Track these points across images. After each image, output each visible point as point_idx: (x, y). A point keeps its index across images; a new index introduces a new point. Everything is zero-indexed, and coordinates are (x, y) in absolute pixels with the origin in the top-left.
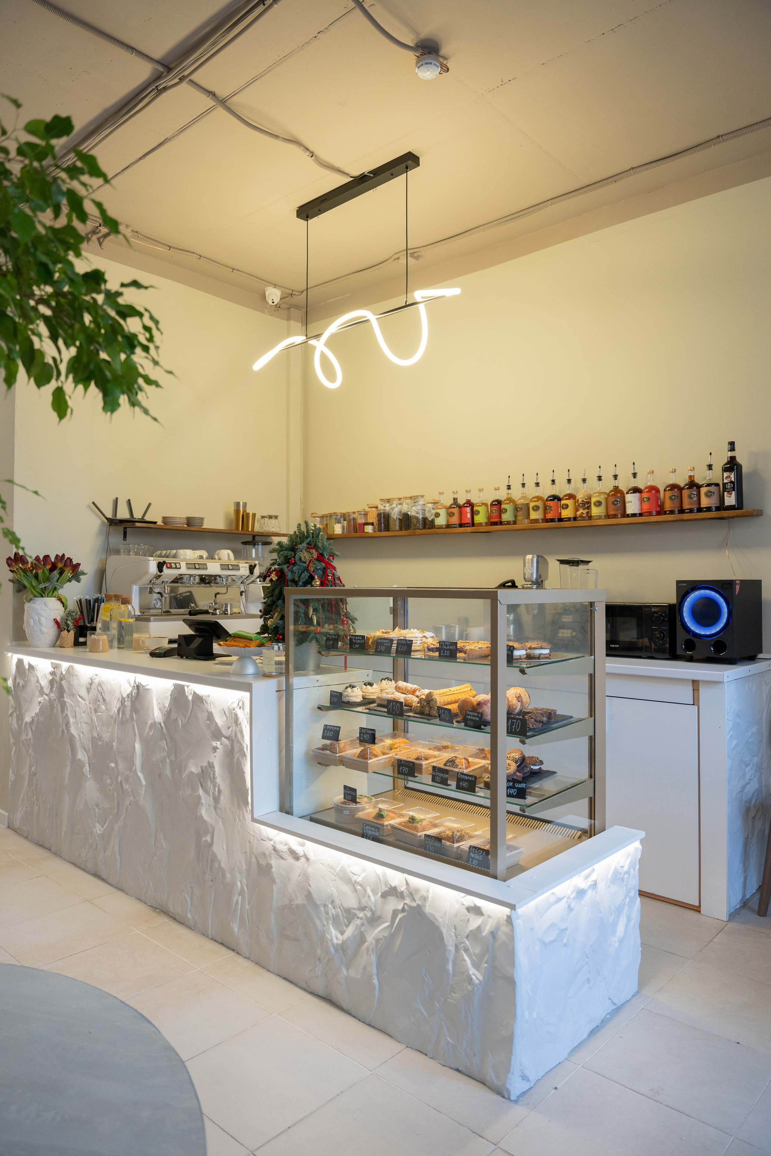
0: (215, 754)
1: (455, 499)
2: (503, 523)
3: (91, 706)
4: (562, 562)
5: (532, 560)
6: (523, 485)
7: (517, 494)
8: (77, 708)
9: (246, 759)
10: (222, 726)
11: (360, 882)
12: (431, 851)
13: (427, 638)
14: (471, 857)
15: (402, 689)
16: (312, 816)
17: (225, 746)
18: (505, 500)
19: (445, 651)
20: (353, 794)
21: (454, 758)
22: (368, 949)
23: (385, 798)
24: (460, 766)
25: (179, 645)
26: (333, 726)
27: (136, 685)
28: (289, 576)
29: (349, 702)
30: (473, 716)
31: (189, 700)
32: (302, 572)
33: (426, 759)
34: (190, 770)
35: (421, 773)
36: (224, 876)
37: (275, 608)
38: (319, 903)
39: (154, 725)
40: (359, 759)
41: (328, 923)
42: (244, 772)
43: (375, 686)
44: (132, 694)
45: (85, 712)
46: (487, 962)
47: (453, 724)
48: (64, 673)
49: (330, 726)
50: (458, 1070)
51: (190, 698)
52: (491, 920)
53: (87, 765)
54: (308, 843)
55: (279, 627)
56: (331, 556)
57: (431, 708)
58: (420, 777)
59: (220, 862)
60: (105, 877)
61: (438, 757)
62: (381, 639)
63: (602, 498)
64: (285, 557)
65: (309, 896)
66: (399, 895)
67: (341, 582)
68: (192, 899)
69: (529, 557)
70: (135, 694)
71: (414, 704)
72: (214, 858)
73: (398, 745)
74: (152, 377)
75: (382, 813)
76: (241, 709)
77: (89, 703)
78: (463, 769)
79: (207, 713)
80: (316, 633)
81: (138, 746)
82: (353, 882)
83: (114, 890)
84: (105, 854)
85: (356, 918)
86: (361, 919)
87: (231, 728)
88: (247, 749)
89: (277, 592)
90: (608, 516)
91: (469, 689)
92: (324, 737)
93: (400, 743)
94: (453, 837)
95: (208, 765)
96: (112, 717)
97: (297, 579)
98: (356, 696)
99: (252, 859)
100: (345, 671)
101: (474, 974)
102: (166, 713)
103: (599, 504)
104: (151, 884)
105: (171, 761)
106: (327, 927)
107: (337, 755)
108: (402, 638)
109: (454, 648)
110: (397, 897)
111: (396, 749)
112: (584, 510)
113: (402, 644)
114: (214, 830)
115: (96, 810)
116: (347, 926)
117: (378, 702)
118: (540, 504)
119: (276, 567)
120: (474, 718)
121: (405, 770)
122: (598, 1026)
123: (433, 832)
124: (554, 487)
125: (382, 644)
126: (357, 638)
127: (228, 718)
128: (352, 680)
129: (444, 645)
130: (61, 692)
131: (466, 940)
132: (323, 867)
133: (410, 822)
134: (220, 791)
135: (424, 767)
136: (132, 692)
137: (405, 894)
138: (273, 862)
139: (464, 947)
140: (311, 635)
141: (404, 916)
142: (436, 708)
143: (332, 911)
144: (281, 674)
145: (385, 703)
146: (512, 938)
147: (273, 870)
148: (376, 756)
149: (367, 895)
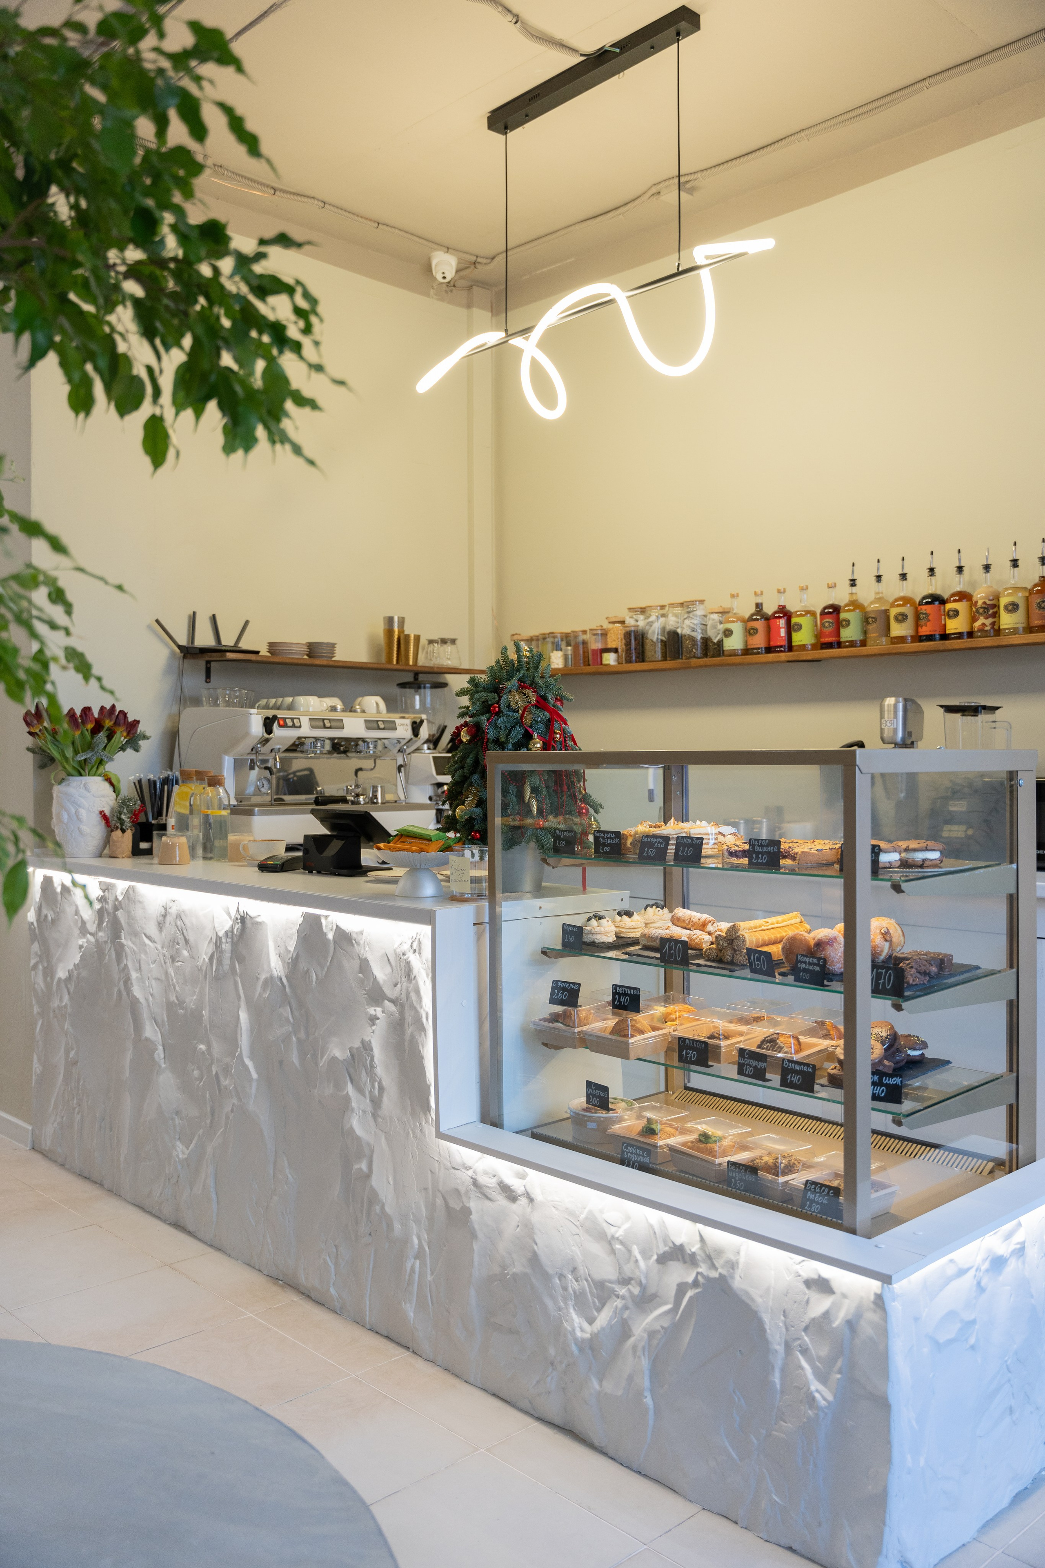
0: (374, 1028)
1: (759, 606)
2: (843, 645)
3: (165, 951)
4: (949, 709)
5: (895, 706)
6: (879, 578)
7: (867, 593)
8: (143, 956)
9: (425, 1035)
10: (385, 981)
11: (620, 1238)
12: (739, 1189)
13: (724, 836)
14: (809, 1200)
15: (684, 921)
16: (535, 1130)
17: (390, 1015)
18: (847, 605)
19: (760, 856)
20: (603, 1094)
21: (775, 1036)
22: (635, 1348)
23: (657, 1102)
24: (785, 1049)
25: (306, 852)
26: (567, 982)
27: (239, 917)
28: (491, 733)
29: (594, 942)
30: (810, 964)
31: (328, 940)
32: (512, 728)
33: (726, 1038)
34: (332, 1055)
35: (718, 1060)
36: (390, 1227)
37: (468, 788)
38: (550, 1271)
39: (270, 980)
40: (610, 1037)
41: (566, 1304)
42: (422, 1058)
43: (636, 916)
44: (232, 931)
45: (155, 961)
46: (840, 1371)
47: (775, 977)
48: (120, 898)
49: (563, 982)
50: (790, 1549)
51: (330, 936)
52: (846, 1302)
53: (160, 1048)
54: (531, 1173)
55: (474, 819)
56: (558, 700)
57: (735, 951)
58: (716, 1067)
59: (383, 1205)
60: (191, 1230)
61: (748, 1034)
62: (647, 836)
63: (1019, 598)
64: (483, 702)
65: (534, 1260)
66: (688, 1259)
67: (575, 743)
68: (336, 1264)
69: (890, 701)
70: (239, 930)
71: (704, 946)
72: (374, 1198)
73: (677, 1014)
74: (307, 393)
75: (654, 1127)
76: (417, 954)
77: (162, 948)
78: (791, 1054)
79: (358, 961)
80: (537, 829)
81: (243, 1016)
82: (609, 1237)
83: (209, 1250)
84: (191, 1190)
85: (614, 1297)
86: (623, 1298)
87: (399, 985)
88: (427, 1019)
89: (469, 761)
90: (1030, 629)
91: (798, 920)
92: (552, 1001)
93: (680, 1011)
94: (776, 1165)
95: (361, 1046)
96: (200, 970)
97: (503, 739)
98: (605, 933)
99: (437, 1200)
100: (584, 893)
101: (817, 1391)
102: (290, 961)
103: (1013, 607)
104: (269, 1240)
105: (299, 1041)
106: (565, 1311)
107: (576, 1030)
108: (684, 835)
109: (776, 850)
110: (685, 1262)
111: (673, 1020)
112: (986, 618)
113: (686, 845)
114: (372, 1152)
115: (177, 1121)
116: (599, 1310)
117: (643, 942)
118: (907, 610)
119: (468, 719)
120: (811, 968)
121: (692, 1054)
122: (1026, 1488)
123: (742, 1157)
124: (933, 581)
125: (650, 845)
126: (606, 835)
127: (395, 968)
128: (596, 908)
129: (758, 846)
130: (116, 929)
131: (803, 1334)
132: (556, 1212)
133: (700, 1141)
134: (381, 1089)
135: (723, 1050)
136: (232, 927)
137: (698, 1258)
138: (473, 1205)
139: (800, 1346)
140: (530, 832)
141: (697, 1294)
142: (745, 951)
143: (573, 1285)
144: (480, 896)
145: (657, 944)
146: (883, 1331)
147: (474, 1217)
148: (642, 1032)
149: (633, 1259)
